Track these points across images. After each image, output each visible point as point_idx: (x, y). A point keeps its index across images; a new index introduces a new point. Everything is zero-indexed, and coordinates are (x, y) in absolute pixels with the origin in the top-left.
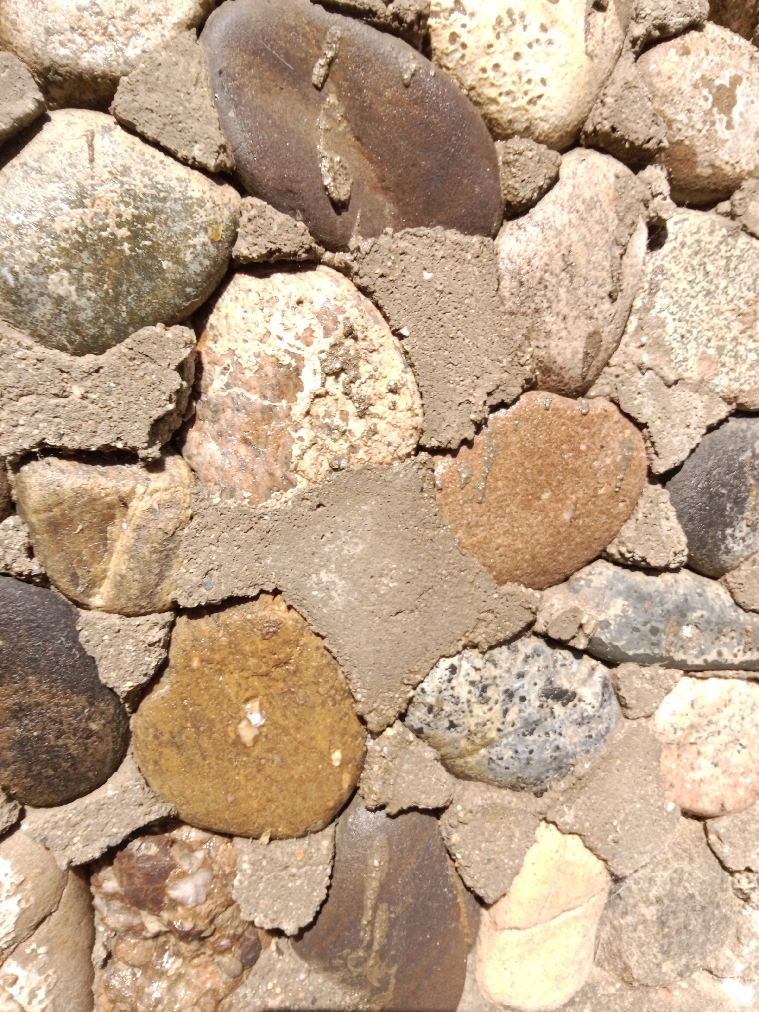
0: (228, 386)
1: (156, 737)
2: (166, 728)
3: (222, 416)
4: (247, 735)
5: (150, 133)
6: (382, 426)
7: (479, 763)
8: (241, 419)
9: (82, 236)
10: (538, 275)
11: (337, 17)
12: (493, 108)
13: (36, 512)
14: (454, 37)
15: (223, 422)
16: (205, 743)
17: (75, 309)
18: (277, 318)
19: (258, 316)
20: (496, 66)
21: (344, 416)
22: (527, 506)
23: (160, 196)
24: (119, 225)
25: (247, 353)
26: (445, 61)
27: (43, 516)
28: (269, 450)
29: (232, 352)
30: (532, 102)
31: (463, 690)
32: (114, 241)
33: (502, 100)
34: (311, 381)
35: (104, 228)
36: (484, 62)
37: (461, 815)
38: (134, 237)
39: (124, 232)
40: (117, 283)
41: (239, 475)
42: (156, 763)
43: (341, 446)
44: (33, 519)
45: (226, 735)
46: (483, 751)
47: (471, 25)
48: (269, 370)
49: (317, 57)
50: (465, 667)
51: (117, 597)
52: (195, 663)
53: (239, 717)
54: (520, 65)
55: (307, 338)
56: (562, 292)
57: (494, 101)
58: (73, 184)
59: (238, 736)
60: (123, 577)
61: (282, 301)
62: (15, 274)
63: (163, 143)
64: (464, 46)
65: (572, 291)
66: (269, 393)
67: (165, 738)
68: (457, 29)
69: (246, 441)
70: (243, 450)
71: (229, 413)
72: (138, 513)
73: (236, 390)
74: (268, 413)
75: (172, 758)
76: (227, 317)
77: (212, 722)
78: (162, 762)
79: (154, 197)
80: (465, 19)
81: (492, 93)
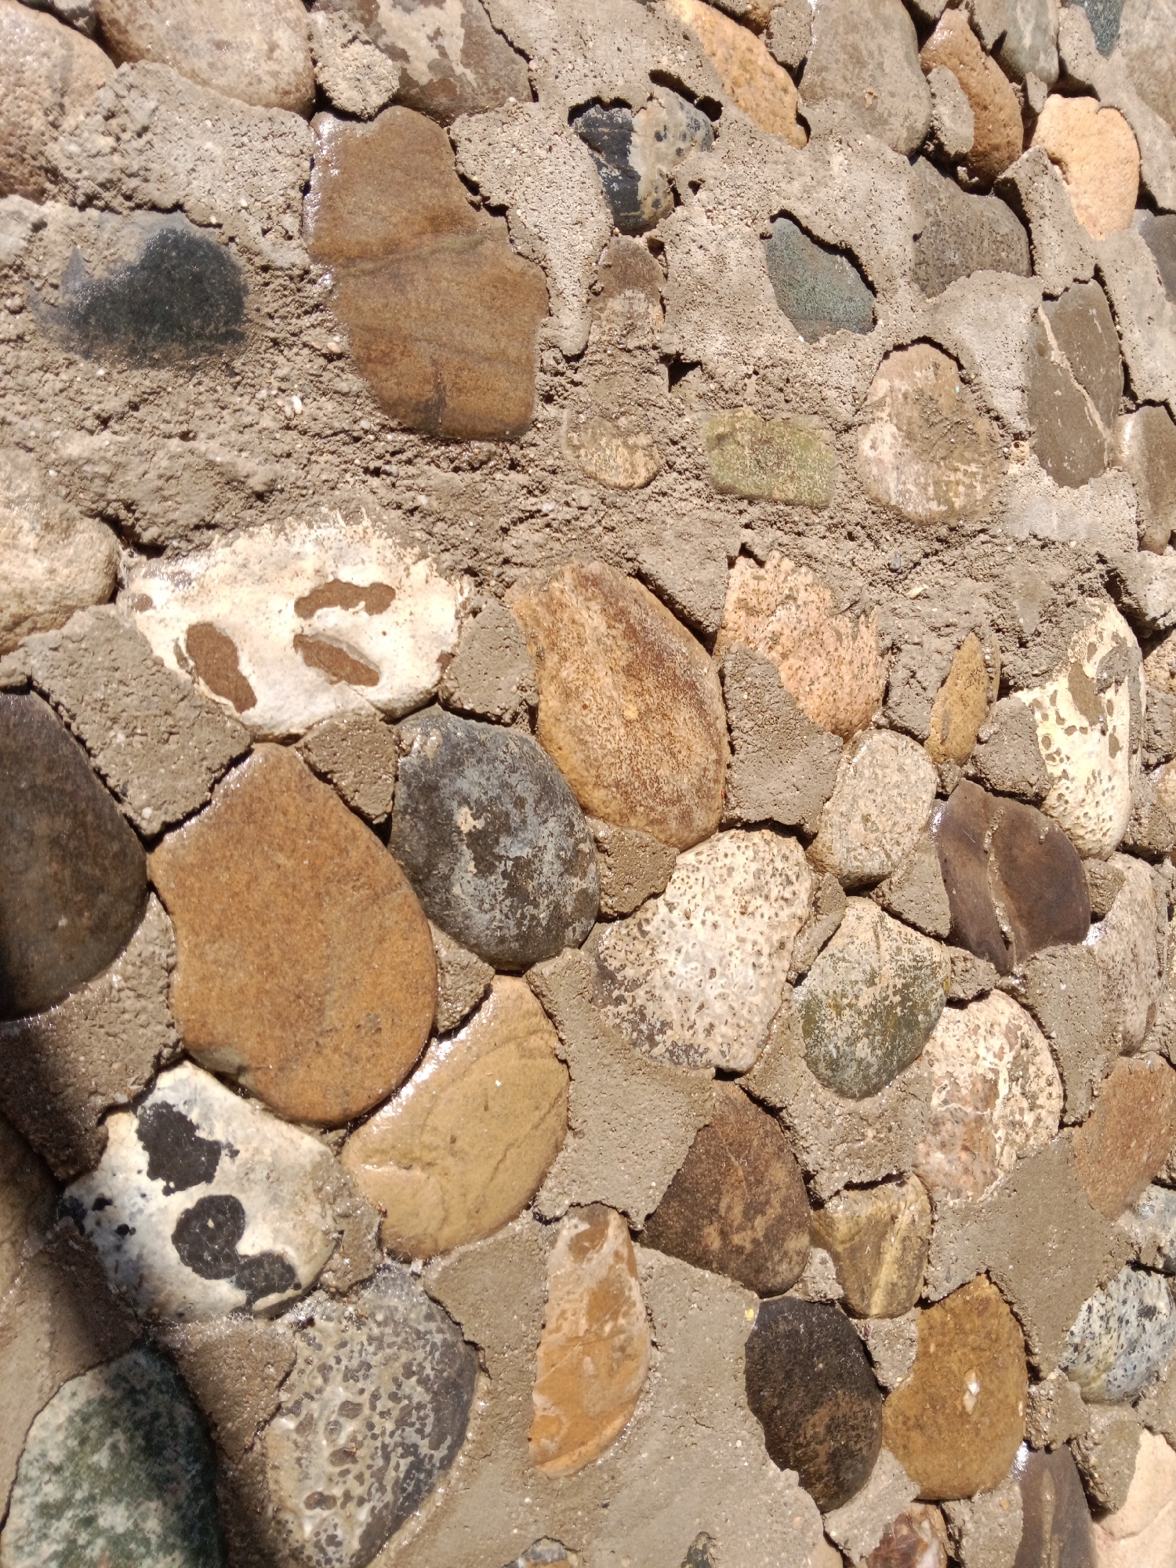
0: (945, 1102)
1: (905, 1423)
2: (911, 1413)
3: (943, 1128)
4: (969, 1403)
5: (912, 918)
6: (1043, 1113)
7: (1100, 1388)
8: (959, 1130)
9: (874, 1007)
10: (1119, 967)
11: (1001, 798)
12: (1080, 842)
13: (843, 1242)
14: (1060, 796)
15: (944, 1133)
16: (941, 1420)
17: (869, 1065)
18: (982, 1043)
19: (967, 1044)
20: (1086, 814)
21: (1022, 1111)
22: (1123, 1156)
23: (918, 963)
24: (895, 994)
25: (963, 1074)
26: (1051, 812)
27: (848, 1245)
28: (982, 1153)
29: (950, 1075)
30: (1104, 834)
31: (1097, 1326)
32: (892, 1006)
33: (1087, 837)
34: (1003, 1089)
35: (886, 998)
36: (1079, 812)
37: (1096, 1437)
38: (905, 999)
39: (898, 998)
40: (894, 1038)
41: (965, 1178)
42: (905, 1447)
43: (1019, 1138)
44: (840, 1249)
45: (955, 1407)
46: (1104, 1376)
47: (1072, 787)
48: (979, 1086)
49: (986, 829)
50: (1096, 1305)
51: (890, 1304)
52: (932, 1349)
53: (963, 1390)
54: (1099, 810)
55: (1000, 1056)
56: (1133, 977)
57: (1082, 837)
58: (868, 968)
59: (964, 1407)
60: (894, 1285)
61: (983, 1028)
62: (837, 1048)
63: (919, 924)
64: (1067, 802)
65: (1138, 975)
66: (980, 1105)
67: (911, 1423)
68: (1063, 791)
69: (965, 1148)
70: (964, 1156)
71: (949, 1126)
72: (903, 1226)
73: (953, 1105)
74: (979, 1120)
75: (917, 1439)
76: (942, 1045)
77: (944, 1399)
78: (910, 1445)
79: (916, 968)
80: (1068, 783)
81: (1081, 832)
